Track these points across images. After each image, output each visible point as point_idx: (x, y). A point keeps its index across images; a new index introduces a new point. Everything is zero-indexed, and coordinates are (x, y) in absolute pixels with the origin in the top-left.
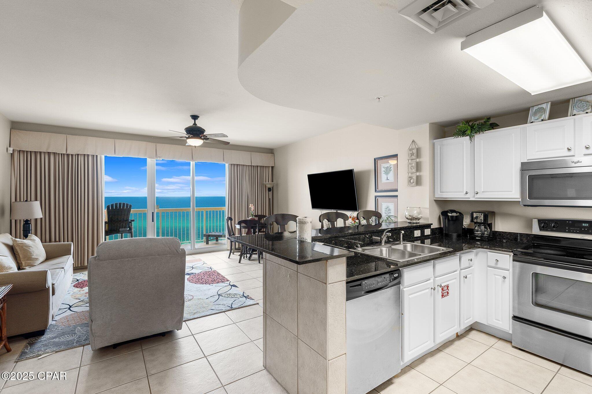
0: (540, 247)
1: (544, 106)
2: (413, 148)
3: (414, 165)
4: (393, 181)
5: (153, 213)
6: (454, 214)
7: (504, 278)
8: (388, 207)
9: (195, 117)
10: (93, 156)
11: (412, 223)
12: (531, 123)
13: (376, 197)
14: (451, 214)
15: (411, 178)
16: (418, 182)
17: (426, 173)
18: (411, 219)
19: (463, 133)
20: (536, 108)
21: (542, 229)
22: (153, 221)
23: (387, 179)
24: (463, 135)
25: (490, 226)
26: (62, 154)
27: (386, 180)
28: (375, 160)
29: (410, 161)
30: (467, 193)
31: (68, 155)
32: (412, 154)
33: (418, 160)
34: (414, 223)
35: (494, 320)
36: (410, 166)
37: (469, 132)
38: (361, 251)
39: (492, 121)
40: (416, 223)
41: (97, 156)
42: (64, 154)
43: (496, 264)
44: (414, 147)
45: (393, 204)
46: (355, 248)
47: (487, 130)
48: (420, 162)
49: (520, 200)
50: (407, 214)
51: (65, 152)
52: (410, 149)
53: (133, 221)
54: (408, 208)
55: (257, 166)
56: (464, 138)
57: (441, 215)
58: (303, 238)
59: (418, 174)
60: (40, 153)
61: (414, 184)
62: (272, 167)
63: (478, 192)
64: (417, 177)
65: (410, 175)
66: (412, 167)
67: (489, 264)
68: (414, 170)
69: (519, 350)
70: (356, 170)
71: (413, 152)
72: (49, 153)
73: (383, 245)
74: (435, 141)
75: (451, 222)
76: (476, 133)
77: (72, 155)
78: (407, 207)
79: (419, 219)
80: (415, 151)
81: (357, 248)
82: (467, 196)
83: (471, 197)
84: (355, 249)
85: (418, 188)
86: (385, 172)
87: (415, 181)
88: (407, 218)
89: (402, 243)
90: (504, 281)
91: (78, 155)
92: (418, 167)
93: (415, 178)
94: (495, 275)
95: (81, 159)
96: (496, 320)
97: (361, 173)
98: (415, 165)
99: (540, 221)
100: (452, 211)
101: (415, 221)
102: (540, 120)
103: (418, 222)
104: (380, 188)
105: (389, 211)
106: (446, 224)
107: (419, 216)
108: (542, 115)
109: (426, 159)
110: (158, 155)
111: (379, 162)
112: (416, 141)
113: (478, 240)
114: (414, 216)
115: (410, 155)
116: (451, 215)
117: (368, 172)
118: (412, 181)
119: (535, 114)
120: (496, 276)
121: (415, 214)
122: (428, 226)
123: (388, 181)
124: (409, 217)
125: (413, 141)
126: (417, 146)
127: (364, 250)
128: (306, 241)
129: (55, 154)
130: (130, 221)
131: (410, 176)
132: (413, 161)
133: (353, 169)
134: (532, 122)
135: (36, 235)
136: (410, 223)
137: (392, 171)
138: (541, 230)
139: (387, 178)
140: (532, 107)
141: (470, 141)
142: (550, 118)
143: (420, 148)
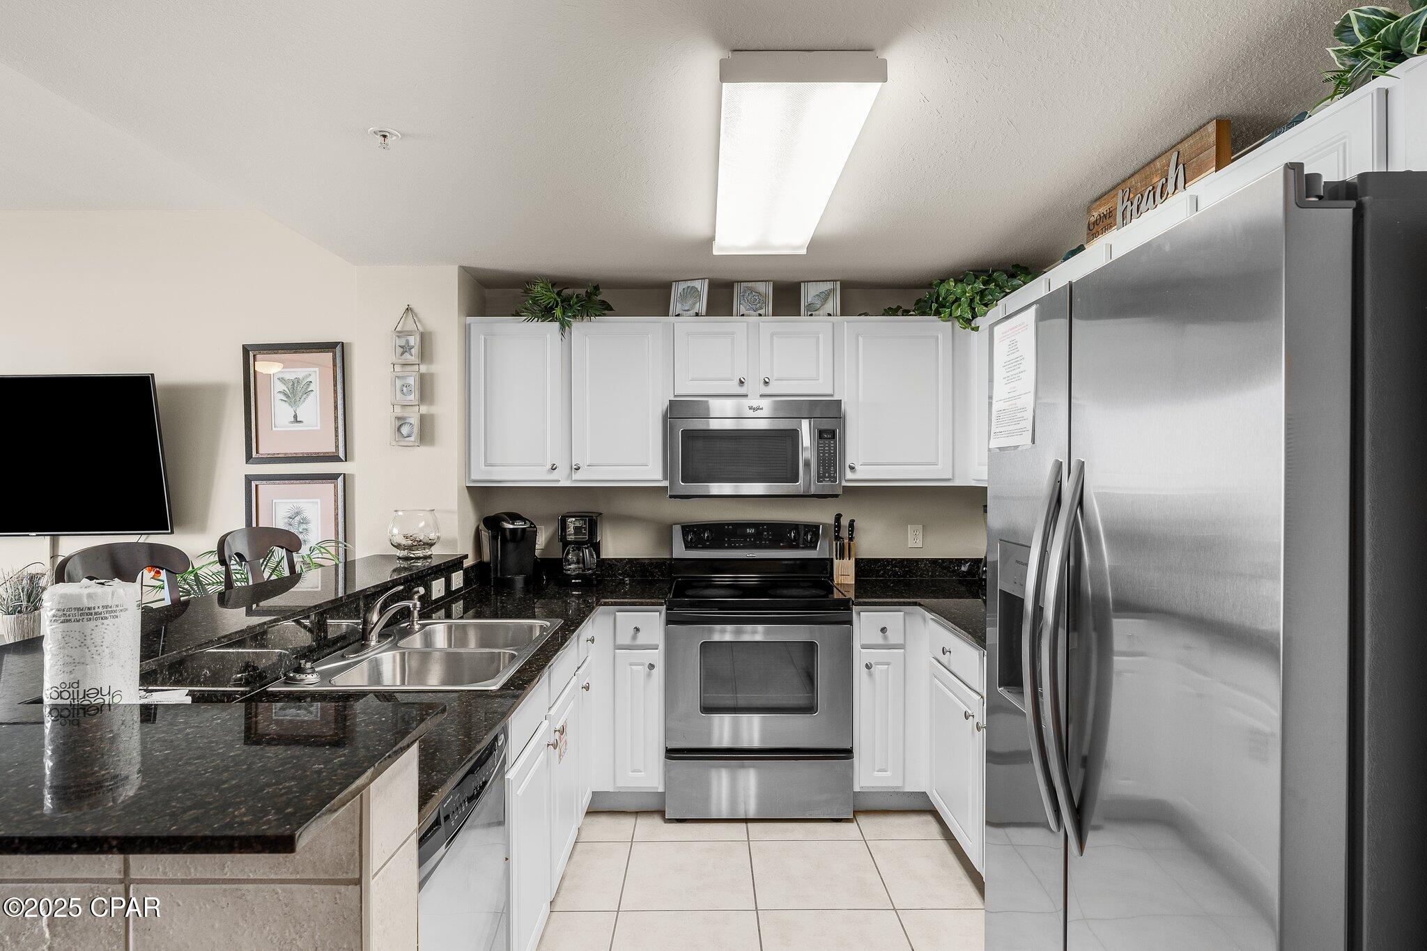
0: (695, 584)
1: (697, 284)
2: (411, 331)
3: (411, 381)
4: (318, 428)
6: (519, 525)
7: (651, 666)
8: (297, 514)
11: (412, 558)
12: (676, 316)
13: (249, 479)
14: (513, 524)
15: (401, 421)
16: (426, 432)
17: (447, 409)
18: (410, 548)
19: (546, 313)
20: (682, 286)
21: (689, 546)
23: (296, 420)
24: (543, 316)
25: (596, 547)
27: (292, 422)
28: (246, 350)
29: (398, 368)
30: (553, 468)
32: (406, 349)
33: (424, 369)
34: (418, 558)
35: (631, 773)
36: (399, 383)
37: (558, 312)
38: (321, 684)
39: (603, 295)
40: (425, 558)
43: (634, 637)
44: (410, 326)
45: (319, 500)
46: (293, 679)
47: (599, 316)
48: (432, 375)
49: (666, 484)
50: (395, 531)
52: (399, 332)
54: (400, 513)
56: (547, 325)
57: (482, 527)
58: (99, 692)
59: (424, 409)
61: (412, 439)
63: (581, 465)
64: (423, 419)
65: (399, 411)
66: (405, 389)
67: (619, 642)
68: (413, 398)
69: (678, 824)
70: (162, 379)
71: (407, 342)
73: (373, 643)
74: (470, 320)
75: (511, 546)
76: (574, 316)
78: (396, 511)
79: (431, 545)
80: (414, 340)
81: (303, 676)
82: (555, 475)
83: (563, 480)
84: (289, 681)
85: (424, 449)
86: (285, 394)
87: (416, 430)
88: (398, 546)
89: (417, 627)
90: (649, 675)
92: (426, 389)
93: (414, 420)
94: (631, 664)
96: (632, 772)
97: (182, 393)
98: (417, 383)
99: (687, 529)
100: (514, 517)
101: (420, 553)
102: (693, 312)
103: (430, 553)
104: (266, 448)
105: (304, 526)
106: (497, 550)
107: (432, 536)
108: (695, 304)
109: (446, 366)
111: (260, 359)
112: (416, 309)
113: (576, 586)
114: (422, 538)
115: (399, 350)
116: (511, 526)
117: (218, 391)
118: (405, 430)
119: (684, 297)
120: (633, 667)
121: (421, 529)
122: (456, 564)
123: (297, 427)
124: (404, 542)
125: (409, 309)
126: (422, 325)
127: (327, 676)
128: (116, 700)
131: (400, 415)
132: (409, 368)
133: (152, 375)
134: (678, 315)
136: (406, 559)
137: (312, 393)
138: (687, 547)
139: (295, 417)
140: (676, 281)
141: (560, 336)
142: (708, 314)
143: (431, 333)
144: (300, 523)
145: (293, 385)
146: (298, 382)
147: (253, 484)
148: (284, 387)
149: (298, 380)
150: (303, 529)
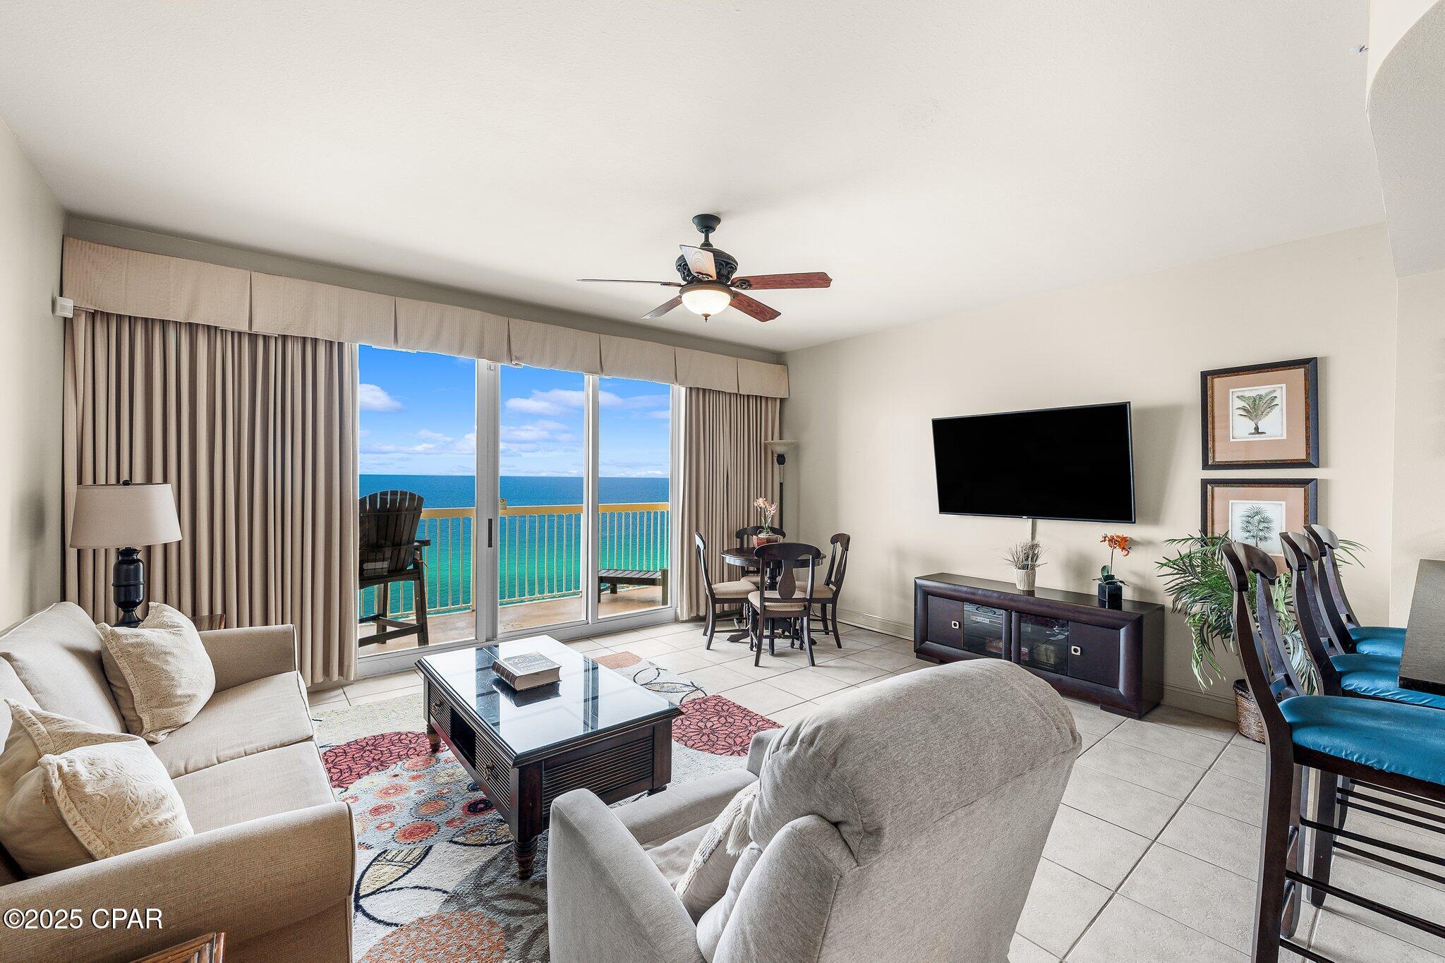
4: (1286, 438)
5: (490, 521)
8: (1257, 513)
9: (707, 223)
10: (328, 345)
13: (1205, 483)
22: (490, 545)
23: (1257, 431)
26: (233, 333)
27: (1252, 434)
28: (1205, 376)
31: (253, 337)
41: (341, 345)
42: (240, 333)
45: (1285, 503)
51: (244, 328)
53: (426, 543)
55: (748, 396)
60: (164, 324)
62: (782, 400)
72: (193, 328)
77: (265, 337)
86: (1247, 411)
91: (285, 338)
95: (294, 351)
104: (1224, 456)
105: (1265, 524)
110: (514, 353)
111: (1218, 382)
123: (1257, 438)
129: (213, 332)
130: (416, 544)
133: (1129, 402)
135: (179, 609)
137: (1277, 407)
139: (1257, 429)
144: (1260, 522)
145: (1255, 400)
146: (1260, 398)
147: (1209, 487)
148: (1242, 404)
149: (1260, 397)
150: (1265, 527)
